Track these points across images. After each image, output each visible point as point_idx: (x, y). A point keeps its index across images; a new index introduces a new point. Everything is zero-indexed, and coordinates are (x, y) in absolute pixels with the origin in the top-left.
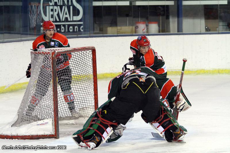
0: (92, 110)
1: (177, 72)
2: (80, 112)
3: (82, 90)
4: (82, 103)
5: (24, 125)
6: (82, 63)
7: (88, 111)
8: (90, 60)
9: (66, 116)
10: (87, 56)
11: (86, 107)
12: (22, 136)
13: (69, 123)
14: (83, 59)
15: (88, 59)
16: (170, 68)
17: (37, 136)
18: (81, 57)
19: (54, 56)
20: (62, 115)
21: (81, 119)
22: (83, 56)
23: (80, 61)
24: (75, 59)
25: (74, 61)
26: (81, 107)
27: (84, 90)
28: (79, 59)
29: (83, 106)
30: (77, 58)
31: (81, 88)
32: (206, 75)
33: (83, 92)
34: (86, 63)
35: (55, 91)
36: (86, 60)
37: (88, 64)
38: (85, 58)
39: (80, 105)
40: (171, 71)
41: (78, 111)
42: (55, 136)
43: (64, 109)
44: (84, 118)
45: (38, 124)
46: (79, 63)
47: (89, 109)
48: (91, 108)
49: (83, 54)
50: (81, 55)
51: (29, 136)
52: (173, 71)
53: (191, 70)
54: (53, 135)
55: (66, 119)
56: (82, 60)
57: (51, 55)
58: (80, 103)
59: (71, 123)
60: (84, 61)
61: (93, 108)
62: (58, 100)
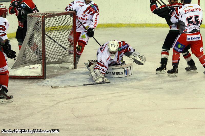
0: (71, 57)
1: (141, 25)
2: (63, 58)
3: (65, 43)
4: (65, 52)
5: (20, 68)
6: (66, 23)
7: (69, 58)
8: (72, 21)
9: (53, 60)
10: (70, 18)
11: (68, 56)
12: (19, 76)
13: (55, 66)
14: (67, 20)
15: (70, 20)
16: (136, 21)
17: (30, 76)
18: (65, 19)
19: (43, 19)
20: (49, 60)
21: (63, 63)
22: (66, 18)
23: (64, 22)
24: (61, 20)
25: (60, 21)
26: (64, 55)
27: (66, 43)
28: (64, 20)
29: (65, 54)
30: (62, 19)
31: (64, 41)
32: (162, 28)
33: (65, 45)
34: (69, 23)
35: (44, 45)
36: (68, 21)
37: (70, 24)
38: (68, 19)
39: (63, 54)
40: (136, 24)
41: (62, 58)
42: (43, 77)
43: (51, 56)
44: (66, 63)
45: (31, 67)
46: (63, 23)
47: (70, 57)
48: (71, 56)
49: (66, 16)
50: (65, 17)
51: (24, 76)
52: (138, 24)
53: (151, 24)
54: (41, 76)
55: (53, 64)
56: (65, 21)
57: (41, 18)
58: (63, 52)
59: (56, 66)
60: (67, 22)
61: (72, 57)
62: (45, 51)
